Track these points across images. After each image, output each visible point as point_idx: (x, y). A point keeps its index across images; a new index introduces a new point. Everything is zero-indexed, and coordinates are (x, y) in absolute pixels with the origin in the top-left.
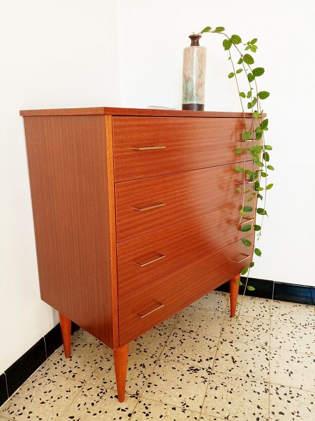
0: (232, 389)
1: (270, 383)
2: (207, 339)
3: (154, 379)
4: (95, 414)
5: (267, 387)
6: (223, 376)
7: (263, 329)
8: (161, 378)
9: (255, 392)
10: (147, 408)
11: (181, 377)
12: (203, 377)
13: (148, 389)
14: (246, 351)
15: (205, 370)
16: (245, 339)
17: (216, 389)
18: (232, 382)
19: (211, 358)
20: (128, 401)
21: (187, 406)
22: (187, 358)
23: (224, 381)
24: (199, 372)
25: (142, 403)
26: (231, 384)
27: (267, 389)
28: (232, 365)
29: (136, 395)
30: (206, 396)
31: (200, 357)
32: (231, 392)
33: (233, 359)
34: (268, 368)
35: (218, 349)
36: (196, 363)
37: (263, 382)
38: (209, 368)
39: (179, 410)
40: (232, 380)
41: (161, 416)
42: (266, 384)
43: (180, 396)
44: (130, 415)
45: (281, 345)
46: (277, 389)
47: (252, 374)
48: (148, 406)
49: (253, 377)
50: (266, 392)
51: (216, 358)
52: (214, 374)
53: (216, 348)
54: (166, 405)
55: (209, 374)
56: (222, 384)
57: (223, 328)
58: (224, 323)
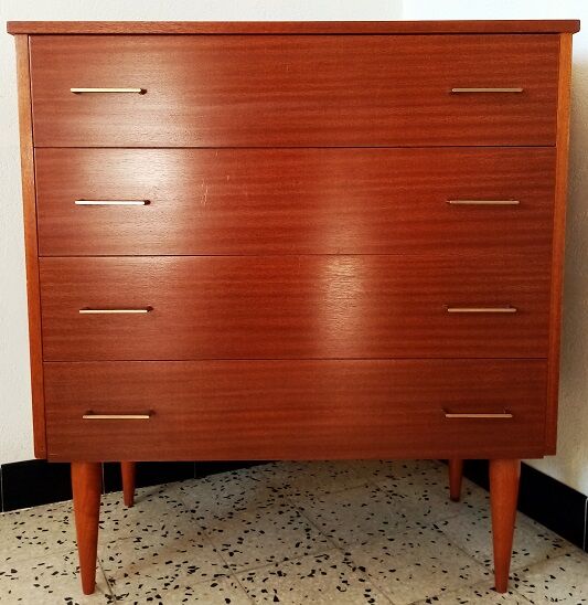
2: (367, 596)
3: (173, 596)
4: (37, 585)
8: (185, 600)
13: (142, 601)
20: (95, 598)
22: (276, 600)
29: (115, 598)
57: (436, 599)
58: (456, 591)
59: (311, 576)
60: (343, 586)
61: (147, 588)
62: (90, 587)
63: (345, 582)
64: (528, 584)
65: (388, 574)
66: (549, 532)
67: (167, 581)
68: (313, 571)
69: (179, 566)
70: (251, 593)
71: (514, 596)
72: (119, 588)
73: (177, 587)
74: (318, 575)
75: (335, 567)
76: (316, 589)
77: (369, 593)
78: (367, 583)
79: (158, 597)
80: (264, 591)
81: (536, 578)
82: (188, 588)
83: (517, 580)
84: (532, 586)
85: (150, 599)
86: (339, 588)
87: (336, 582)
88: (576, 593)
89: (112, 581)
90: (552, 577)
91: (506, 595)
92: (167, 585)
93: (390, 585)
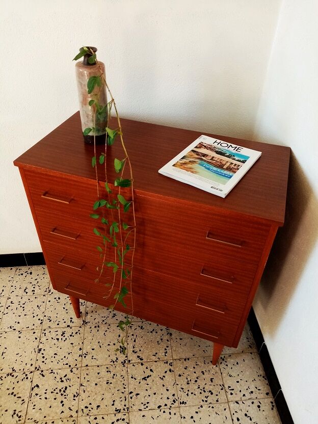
0: (111, 383)
1: (128, 413)
2: (166, 349)
3: (103, 328)
4: (64, 308)
5: (122, 411)
6: (124, 373)
7: (207, 397)
8: (106, 331)
9: (114, 401)
10: (76, 333)
11: (112, 344)
12: (117, 359)
13: (93, 327)
14: (163, 386)
15: (126, 358)
16: (182, 382)
17: (107, 372)
18: (119, 382)
19: (141, 359)
20: (79, 321)
21: (85, 357)
22: (135, 341)
23: (119, 376)
24: (122, 355)
25: (80, 329)
26: (117, 381)
27: (120, 411)
28: (139, 378)
29: (85, 323)
30: (98, 366)
31: (140, 350)
32: (107, 383)
33: (148, 377)
34: (147, 409)
35: (156, 362)
36: (132, 349)
37: (127, 406)
38: (129, 361)
39: (80, 352)
40: (121, 381)
41: (72, 344)
42: (126, 410)
43: (93, 349)
44: (68, 326)
45: (188, 418)
46: (123, 420)
47: (135, 396)
48: (78, 333)
49: (131, 398)
50: (116, 411)
51: (144, 363)
52: (124, 366)
53: (157, 360)
54: (83, 343)
55: (122, 362)
56: (114, 375)
57: (188, 359)
58: (198, 358)
59: (151, 332)
60: (160, 341)
61: (97, 321)
62: (79, 314)
63: (162, 339)
64: (226, 364)
65: (178, 340)
66: (252, 338)
67: (104, 319)
68: (154, 330)
69: (110, 312)
70: (128, 335)
71: (217, 368)
72: (88, 319)
73: (106, 323)
74: (154, 333)
75: (162, 330)
76: (150, 340)
77: (167, 348)
78: (169, 342)
79: (98, 326)
80: (133, 335)
81: (231, 361)
82: (109, 325)
83: (223, 360)
84: (227, 365)
85: (95, 327)
86: (158, 342)
87: (158, 339)
88: (240, 375)
89: (87, 313)
90: (237, 364)
91: (215, 366)
92: (103, 321)
93: (176, 347)
